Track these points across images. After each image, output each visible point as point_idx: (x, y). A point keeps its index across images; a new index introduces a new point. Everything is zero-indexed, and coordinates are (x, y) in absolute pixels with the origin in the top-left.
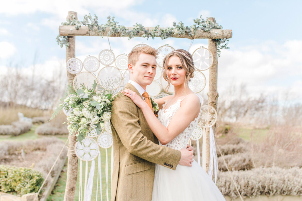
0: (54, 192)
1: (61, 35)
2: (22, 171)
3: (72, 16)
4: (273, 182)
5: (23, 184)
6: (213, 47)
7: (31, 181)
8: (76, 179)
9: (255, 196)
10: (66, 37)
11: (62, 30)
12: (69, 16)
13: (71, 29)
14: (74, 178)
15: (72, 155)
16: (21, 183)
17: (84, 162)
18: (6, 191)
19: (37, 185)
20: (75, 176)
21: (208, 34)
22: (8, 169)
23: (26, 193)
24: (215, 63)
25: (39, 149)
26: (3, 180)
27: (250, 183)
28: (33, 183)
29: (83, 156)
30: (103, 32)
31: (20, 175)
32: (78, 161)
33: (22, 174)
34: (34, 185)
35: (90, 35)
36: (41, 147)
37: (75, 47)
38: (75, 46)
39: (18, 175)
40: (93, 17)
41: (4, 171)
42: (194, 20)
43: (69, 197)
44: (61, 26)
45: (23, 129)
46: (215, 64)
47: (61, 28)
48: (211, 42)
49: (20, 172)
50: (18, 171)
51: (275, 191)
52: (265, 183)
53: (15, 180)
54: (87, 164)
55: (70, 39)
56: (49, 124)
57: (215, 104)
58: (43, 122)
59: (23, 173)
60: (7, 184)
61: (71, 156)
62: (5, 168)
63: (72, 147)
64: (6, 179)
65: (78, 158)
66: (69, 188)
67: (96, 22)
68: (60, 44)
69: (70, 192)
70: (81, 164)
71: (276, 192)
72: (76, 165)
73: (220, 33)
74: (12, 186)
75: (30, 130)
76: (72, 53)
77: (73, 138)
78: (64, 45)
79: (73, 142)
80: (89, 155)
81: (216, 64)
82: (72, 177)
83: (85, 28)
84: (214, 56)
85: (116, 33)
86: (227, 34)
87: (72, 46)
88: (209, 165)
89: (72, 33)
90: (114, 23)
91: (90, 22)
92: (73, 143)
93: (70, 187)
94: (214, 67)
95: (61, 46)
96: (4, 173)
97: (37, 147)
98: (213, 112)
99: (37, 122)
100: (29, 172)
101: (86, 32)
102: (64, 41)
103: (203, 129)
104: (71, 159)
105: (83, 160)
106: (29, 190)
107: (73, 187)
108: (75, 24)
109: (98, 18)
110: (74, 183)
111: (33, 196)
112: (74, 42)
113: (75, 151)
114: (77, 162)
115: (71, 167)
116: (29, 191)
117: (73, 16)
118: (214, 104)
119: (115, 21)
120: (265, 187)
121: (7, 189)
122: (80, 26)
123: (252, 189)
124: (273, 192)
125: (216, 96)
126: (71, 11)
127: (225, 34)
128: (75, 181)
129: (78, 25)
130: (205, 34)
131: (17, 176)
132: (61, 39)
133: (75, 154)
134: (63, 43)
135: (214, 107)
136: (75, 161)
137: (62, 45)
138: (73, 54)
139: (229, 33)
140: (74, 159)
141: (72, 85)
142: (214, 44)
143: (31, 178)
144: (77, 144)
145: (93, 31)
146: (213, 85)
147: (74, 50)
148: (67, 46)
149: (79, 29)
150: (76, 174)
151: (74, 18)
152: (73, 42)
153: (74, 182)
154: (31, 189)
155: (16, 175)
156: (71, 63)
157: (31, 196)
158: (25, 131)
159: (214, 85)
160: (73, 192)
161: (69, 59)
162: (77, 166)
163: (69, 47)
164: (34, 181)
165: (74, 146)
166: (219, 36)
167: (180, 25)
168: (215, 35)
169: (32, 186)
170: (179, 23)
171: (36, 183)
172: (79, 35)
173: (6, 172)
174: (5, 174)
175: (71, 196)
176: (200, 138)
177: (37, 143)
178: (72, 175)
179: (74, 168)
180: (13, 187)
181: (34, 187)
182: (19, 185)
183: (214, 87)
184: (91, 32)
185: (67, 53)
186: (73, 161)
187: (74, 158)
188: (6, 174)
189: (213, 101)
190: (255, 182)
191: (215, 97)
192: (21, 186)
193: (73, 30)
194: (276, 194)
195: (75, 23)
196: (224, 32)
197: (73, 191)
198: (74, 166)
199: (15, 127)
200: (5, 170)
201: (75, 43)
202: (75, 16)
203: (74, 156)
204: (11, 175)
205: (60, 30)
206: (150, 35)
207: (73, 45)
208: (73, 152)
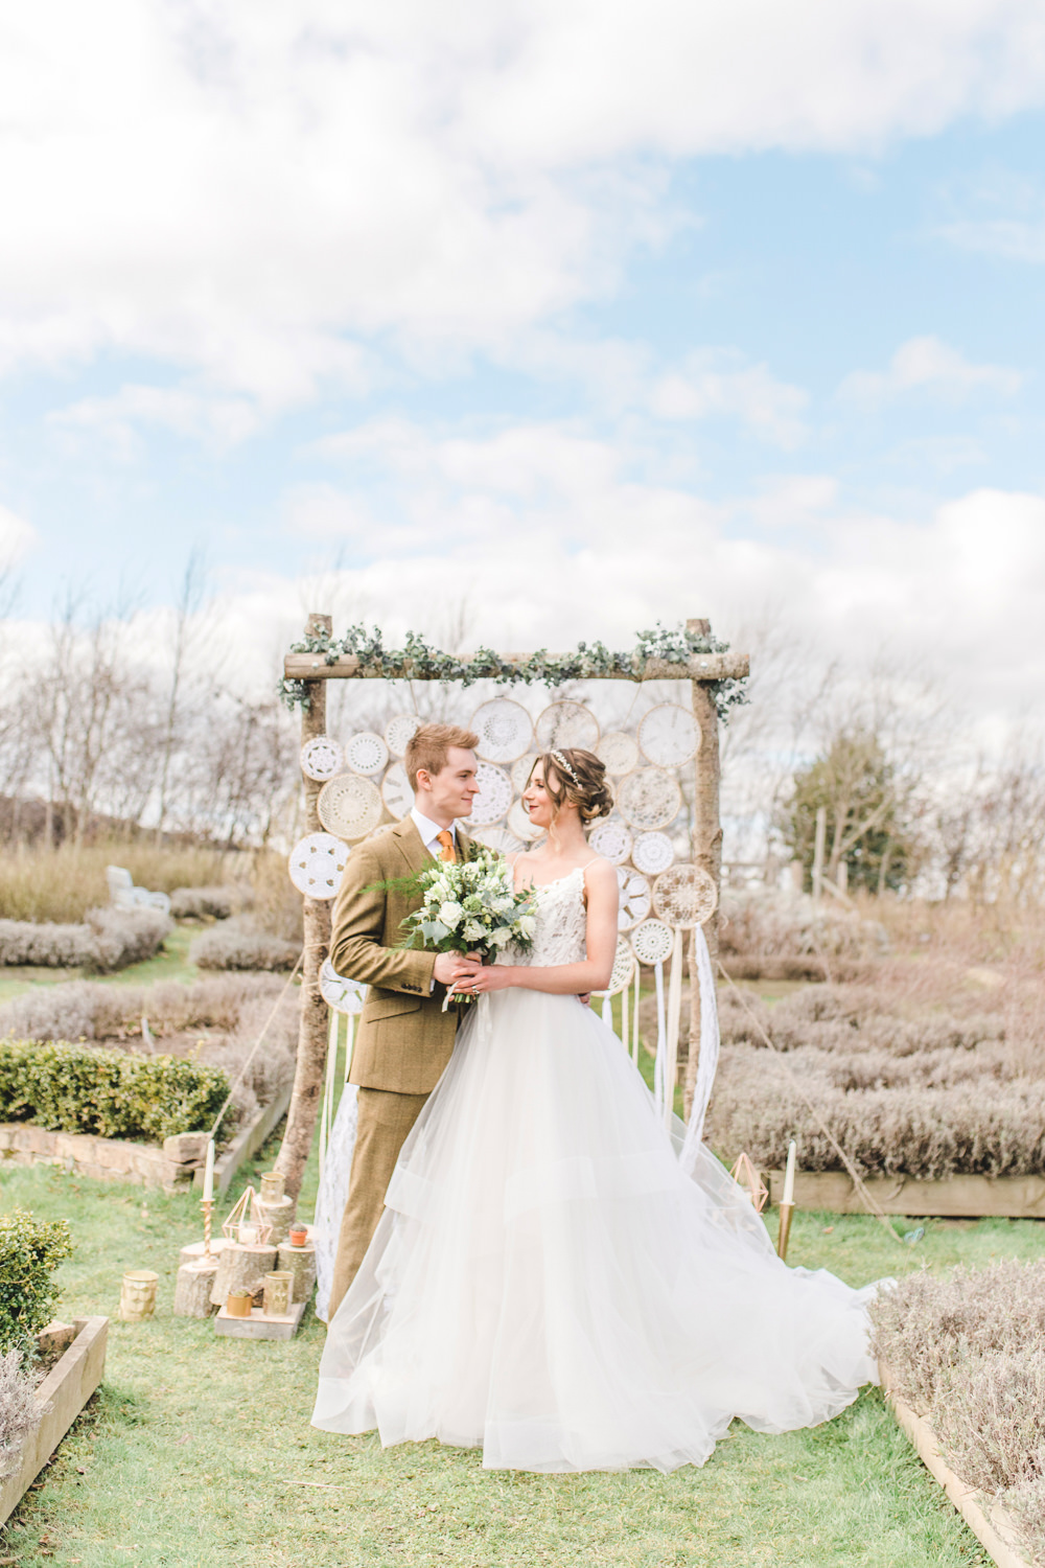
0: (264, 1155)
1: (287, 678)
2: (165, 1064)
3: (318, 627)
4: (1001, 1127)
5: (168, 1104)
6: (700, 702)
7: (192, 1095)
8: (321, 1063)
9: (935, 1175)
10: (302, 681)
11: (292, 667)
12: (311, 626)
13: (315, 664)
14: (316, 1062)
15: (313, 997)
16: (162, 1104)
17: (343, 1018)
18: (112, 1130)
19: (209, 1110)
20: (320, 1056)
21: (679, 669)
22: (121, 1060)
23: (179, 1133)
24: (707, 746)
25: (209, 1024)
26: (104, 1096)
27: (916, 1126)
28: (198, 1100)
29: (341, 999)
30: (397, 670)
31: (158, 1080)
32: (329, 1015)
33: (165, 1074)
34: (202, 1109)
35: (362, 677)
36: (216, 1016)
37: (324, 707)
38: (324, 702)
39: (153, 1078)
40: (371, 634)
41: (108, 1066)
42: (638, 635)
43: (302, 1113)
44: (291, 657)
45: (132, 939)
46: (708, 749)
47: (290, 662)
48: (697, 688)
49: (160, 1068)
50: (153, 1066)
51: (1006, 1157)
52: (972, 1130)
53: (143, 1094)
54: (351, 1021)
55: (314, 686)
56: (249, 920)
57: (712, 862)
58: (220, 914)
59: (167, 1070)
60: (117, 1106)
61: (310, 1000)
62: (111, 1056)
63: (312, 976)
64: (113, 1092)
65: (327, 1006)
66: (302, 1089)
67: (377, 647)
68: (286, 700)
69: (305, 1100)
70: (334, 1020)
71: (1014, 1162)
72: (323, 1026)
73: (714, 666)
74: (133, 1114)
75: (161, 948)
76: (316, 723)
77: (315, 950)
78: (297, 704)
79: (315, 960)
80: (355, 997)
81: (711, 747)
82: (312, 1059)
83: (351, 661)
84: (702, 726)
85: (428, 672)
86: (734, 667)
87: (317, 705)
88: (699, 1037)
89: (317, 673)
90: (421, 649)
91: (362, 646)
92: (316, 964)
93: (305, 1086)
94: (707, 756)
95: (290, 707)
96: (108, 1071)
97: (200, 1012)
98: (703, 883)
99: (191, 914)
100: (186, 1067)
101: (351, 671)
102: (298, 692)
103: (674, 932)
104: (308, 1008)
105: (342, 1011)
106: (187, 1122)
107: (314, 1087)
108: (323, 651)
109: (382, 634)
110: (317, 1076)
111: (199, 1139)
112: (321, 694)
113: (321, 986)
114: (326, 1017)
115: (308, 1030)
116: (187, 1126)
117: (321, 627)
118: (710, 863)
119: (423, 643)
120: (972, 1144)
121: (117, 1124)
122: (337, 658)
123: (924, 1147)
124: (1000, 1163)
125: (713, 837)
126: (315, 615)
127: (730, 669)
128: (319, 1071)
129: (332, 653)
130: (671, 669)
131: (150, 1079)
132: (289, 688)
133: (320, 996)
134: (294, 698)
135: (707, 869)
136: (319, 1013)
137: (293, 704)
138: (320, 725)
139: (740, 665)
140: (316, 1009)
141: (315, 809)
142: (703, 693)
143: (193, 1084)
144: (326, 968)
145: (370, 667)
146: (704, 807)
147: (322, 715)
148: (306, 706)
149: (336, 663)
150: (321, 1050)
151: (323, 633)
152: (319, 693)
153: (315, 1072)
154: (194, 1119)
155: (147, 1077)
156: (314, 752)
157: (192, 1138)
158: (142, 953)
159: (707, 808)
160: (314, 1102)
161: (308, 740)
162: (326, 1028)
163: (311, 708)
164: (202, 1095)
165: (317, 971)
166: (711, 672)
167: (595, 651)
168: (699, 670)
169: (197, 1113)
170: (594, 645)
171: (207, 1102)
172: (335, 677)
173: (114, 1070)
174: (110, 1075)
175: (307, 1110)
176: (665, 957)
177: (199, 999)
178: (311, 1053)
179: (316, 1032)
180: (135, 1118)
181: (201, 1115)
182: (155, 1108)
183: (707, 814)
184: (365, 671)
185: (305, 722)
186: (313, 1014)
187: (318, 1006)
188: (115, 1076)
189: (706, 851)
190: (931, 1124)
191: (712, 840)
192: (161, 1110)
193: (320, 666)
194: (1013, 1170)
195: (325, 647)
196: (726, 663)
197: (314, 1098)
198: (317, 1026)
199: (99, 931)
200: (112, 1061)
201: (324, 696)
202: (326, 626)
203: (317, 999)
204: (128, 1079)
205: (286, 666)
206: (517, 677)
207: (319, 701)
208: (315, 988)
